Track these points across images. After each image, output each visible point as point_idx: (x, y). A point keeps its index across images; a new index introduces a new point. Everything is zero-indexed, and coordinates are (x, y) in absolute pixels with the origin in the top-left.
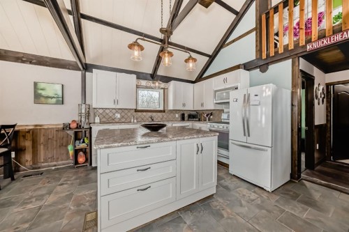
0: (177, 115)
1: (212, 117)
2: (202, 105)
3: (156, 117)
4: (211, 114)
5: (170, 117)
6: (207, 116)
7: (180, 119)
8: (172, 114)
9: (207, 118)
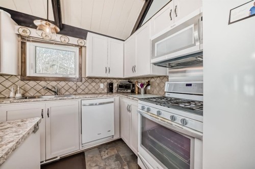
0: (102, 86)
1: (149, 88)
2: (134, 69)
3: (67, 88)
4: (148, 84)
5: (90, 87)
6: (142, 85)
7: (106, 91)
8: (94, 84)
9: (142, 90)
